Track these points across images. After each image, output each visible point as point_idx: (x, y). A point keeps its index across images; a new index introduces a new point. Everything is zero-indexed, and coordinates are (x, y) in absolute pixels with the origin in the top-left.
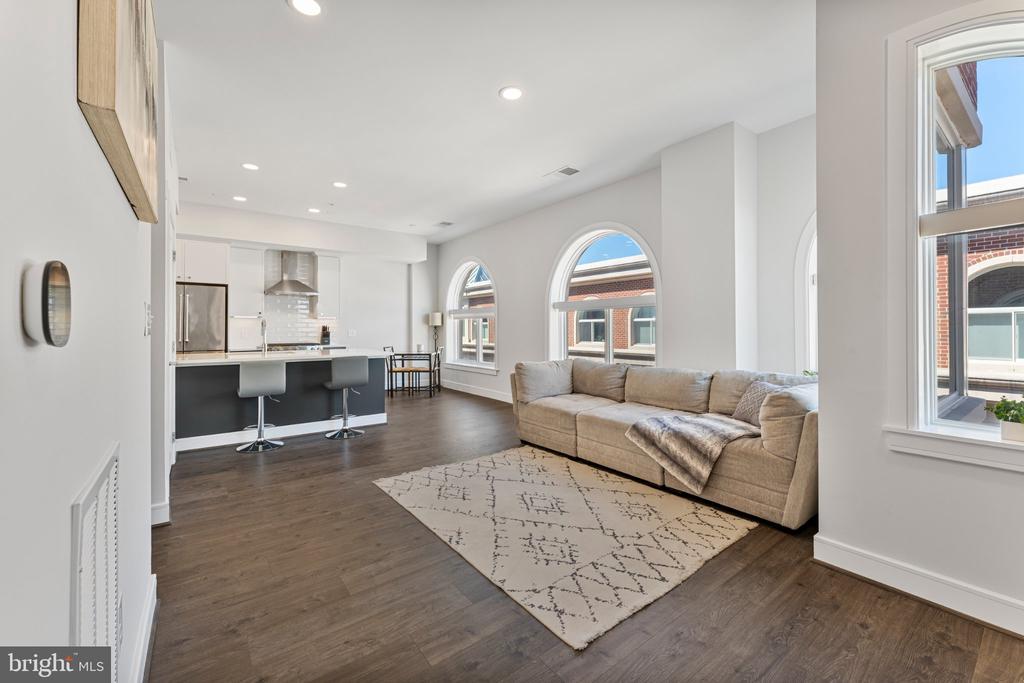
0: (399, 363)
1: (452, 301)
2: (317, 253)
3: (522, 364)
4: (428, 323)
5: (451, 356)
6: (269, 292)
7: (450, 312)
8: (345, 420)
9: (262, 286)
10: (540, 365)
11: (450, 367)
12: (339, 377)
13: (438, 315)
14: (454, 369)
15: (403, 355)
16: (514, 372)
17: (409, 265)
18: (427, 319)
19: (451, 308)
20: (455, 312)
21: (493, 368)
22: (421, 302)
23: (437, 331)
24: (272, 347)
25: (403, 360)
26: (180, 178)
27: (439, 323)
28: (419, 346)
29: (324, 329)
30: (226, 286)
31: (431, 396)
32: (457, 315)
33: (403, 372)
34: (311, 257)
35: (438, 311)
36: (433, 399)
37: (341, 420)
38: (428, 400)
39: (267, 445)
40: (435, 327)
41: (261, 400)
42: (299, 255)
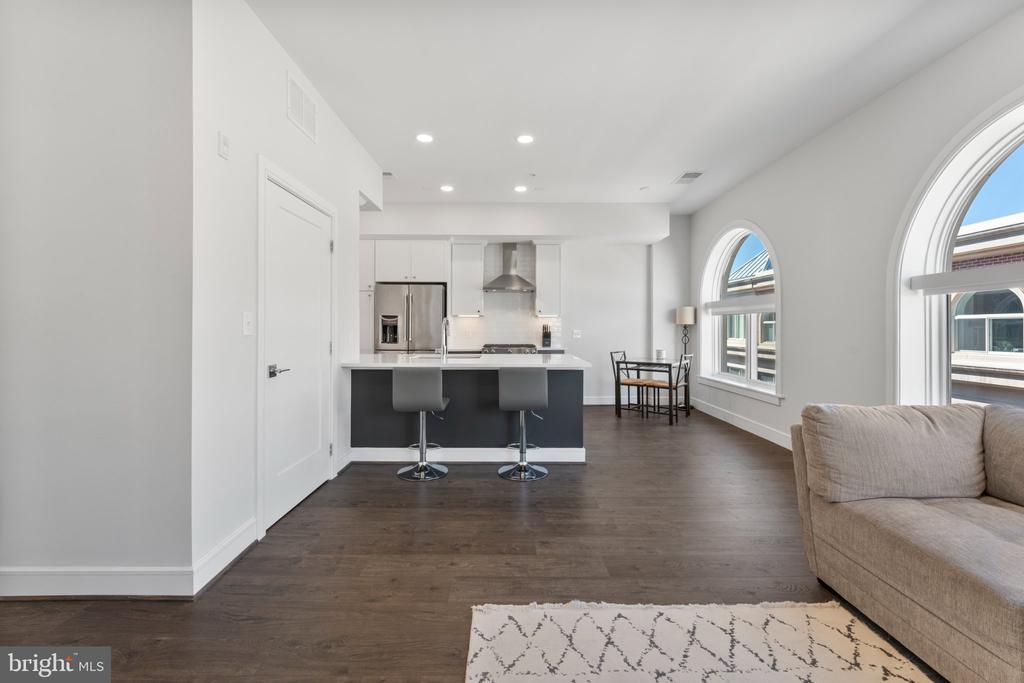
0: (633, 374)
1: (709, 289)
2: (535, 242)
3: (819, 410)
4: (675, 321)
5: (708, 366)
6: (487, 289)
7: (707, 306)
8: (522, 452)
9: (480, 282)
10: (875, 414)
11: (706, 382)
12: (507, 396)
13: (689, 311)
14: (714, 387)
15: (638, 364)
16: (800, 422)
17: (649, 247)
18: (673, 316)
19: (708, 301)
20: (714, 305)
21: (773, 393)
22: (665, 292)
23: (687, 334)
24: (489, 349)
25: (638, 371)
26: (384, 174)
27: (689, 321)
28: (659, 352)
29: (545, 328)
30: (445, 284)
31: (671, 423)
32: (717, 310)
33: (638, 386)
34: (530, 246)
35: (689, 306)
36: (674, 427)
37: (517, 451)
38: (666, 429)
39: (430, 471)
40: (685, 327)
41: (422, 415)
42: (518, 246)
